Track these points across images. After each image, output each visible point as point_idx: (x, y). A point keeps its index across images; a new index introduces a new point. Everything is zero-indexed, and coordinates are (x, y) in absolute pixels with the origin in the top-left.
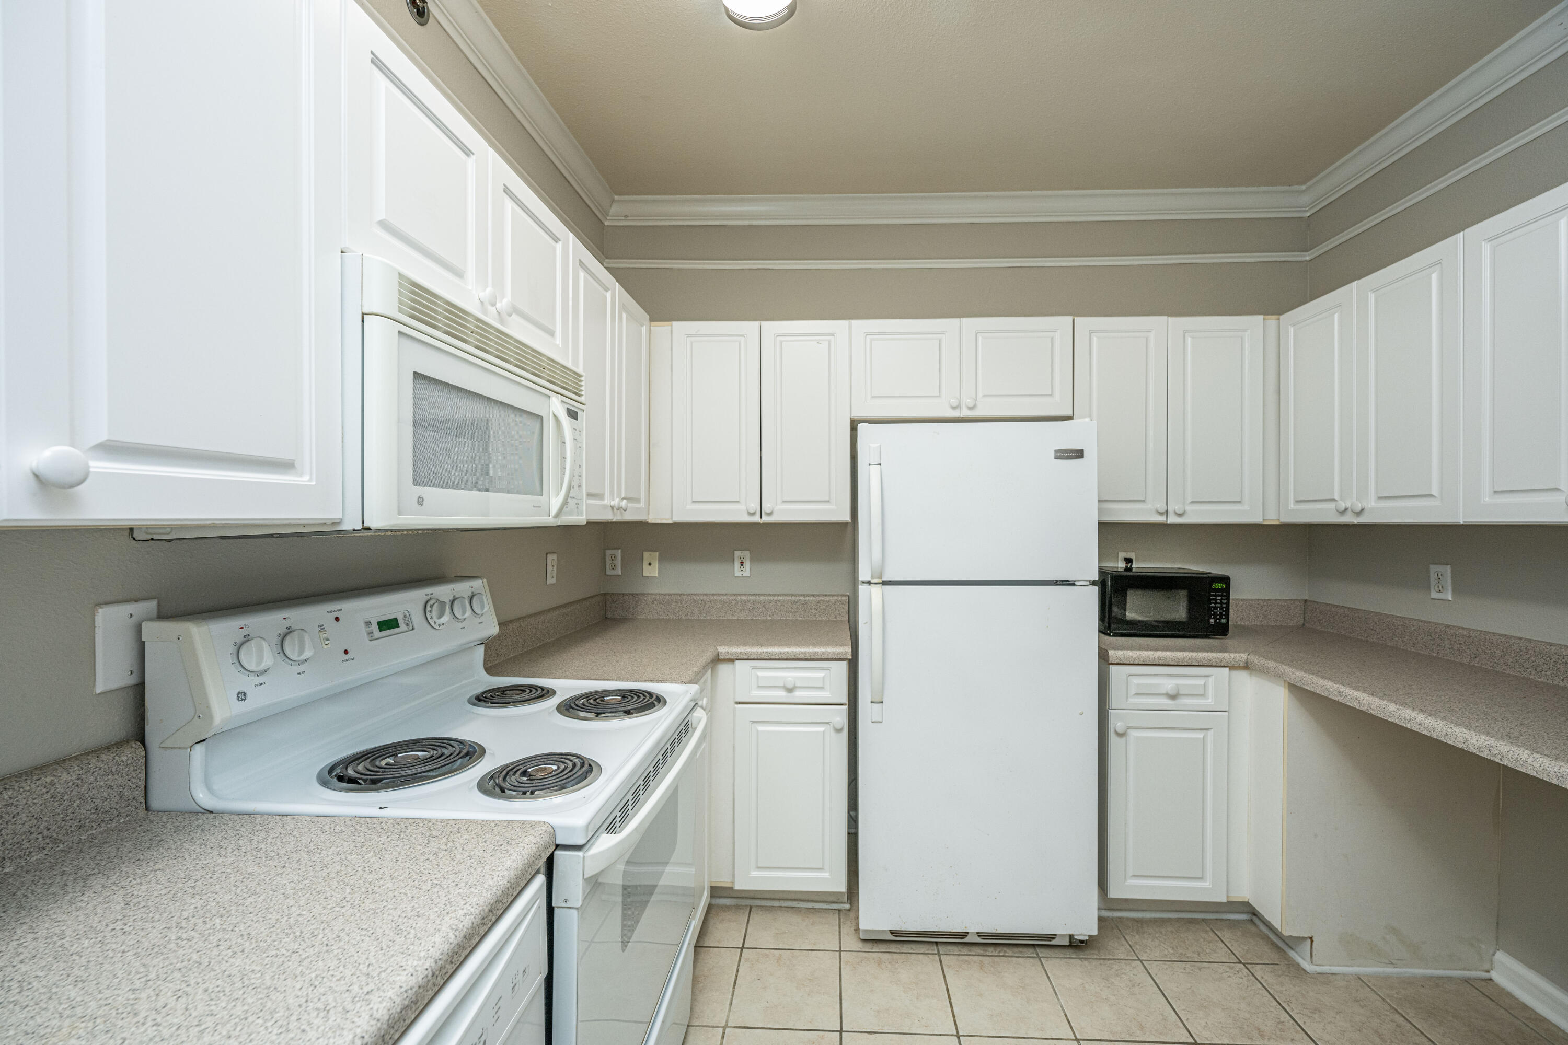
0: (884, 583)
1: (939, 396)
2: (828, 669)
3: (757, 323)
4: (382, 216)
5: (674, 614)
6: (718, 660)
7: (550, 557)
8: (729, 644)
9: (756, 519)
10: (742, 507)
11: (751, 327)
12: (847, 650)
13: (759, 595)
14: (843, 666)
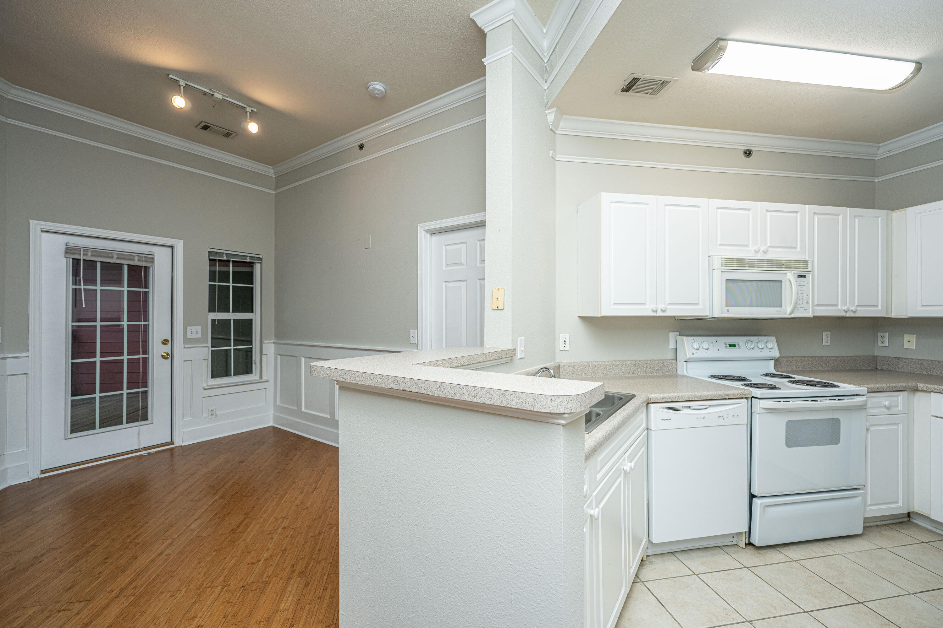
4: (719, 243)
7: (825, 333)
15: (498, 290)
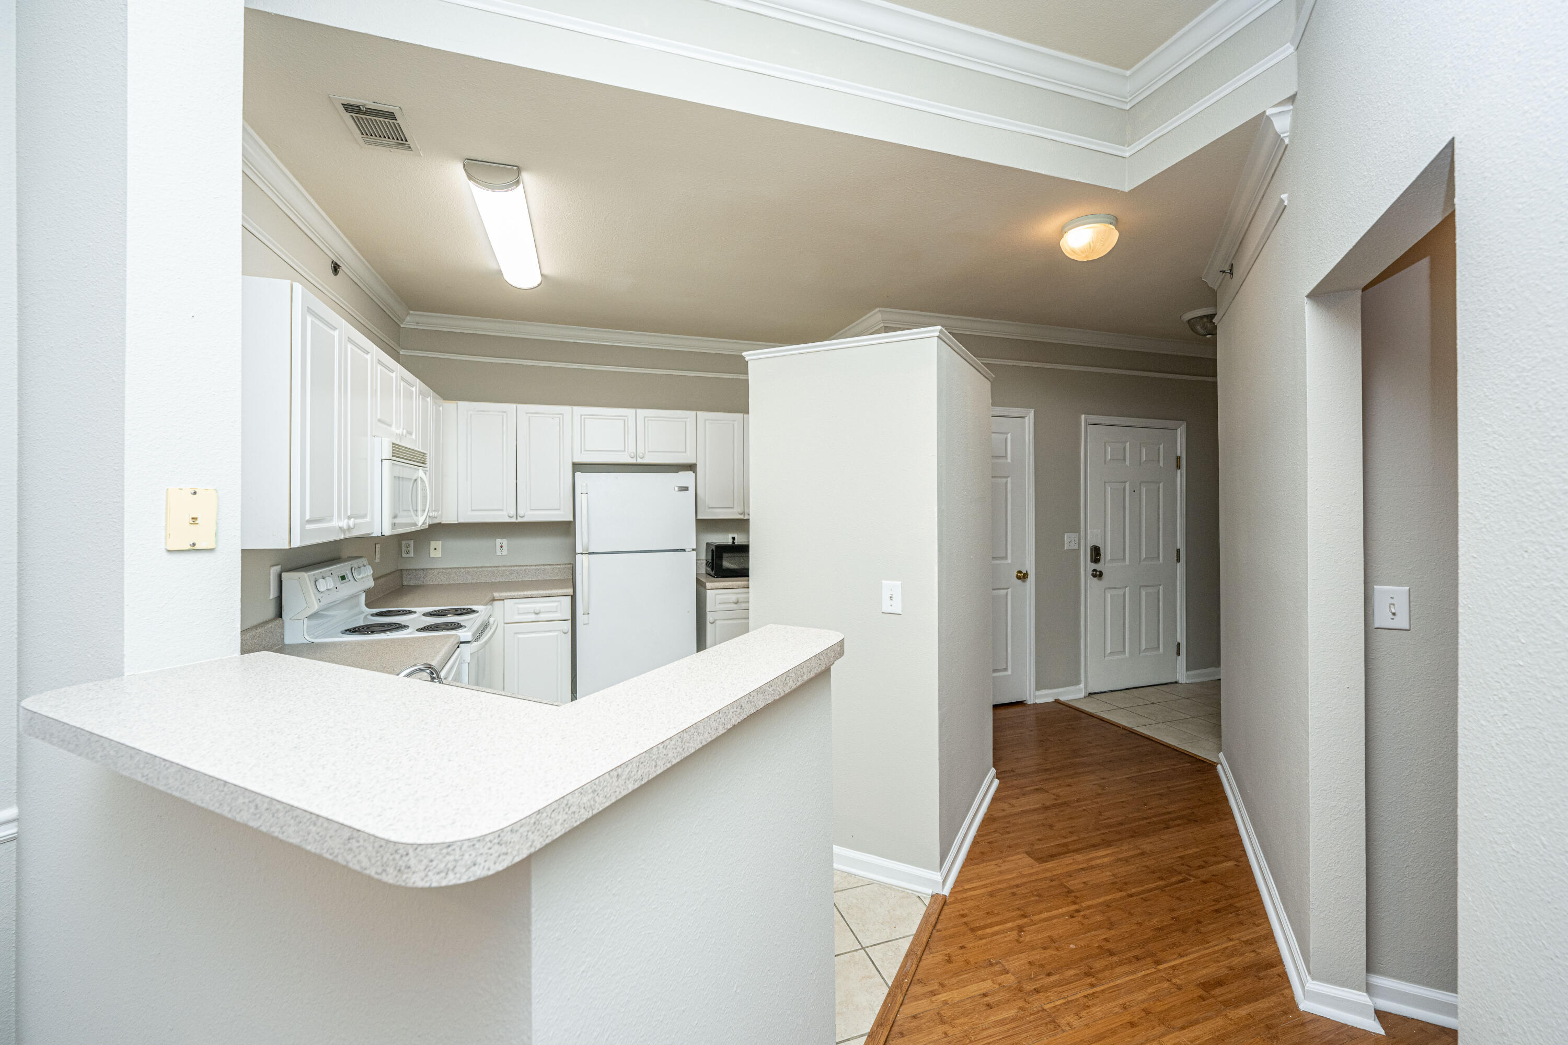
0: (590, 554)
1: (624, 451)
2: (559, 601)
3: (513, 406)
4: (379, 417)
5: (454, 580)
6: (494, 600)
7: (378, 546)
8: (501, 591)
9: (514, 520)
10: (504, 513)
11: (510, 407)
12: (570, 591)
13: (514, 566)
14: (569, 599)
15: (195, 493)
